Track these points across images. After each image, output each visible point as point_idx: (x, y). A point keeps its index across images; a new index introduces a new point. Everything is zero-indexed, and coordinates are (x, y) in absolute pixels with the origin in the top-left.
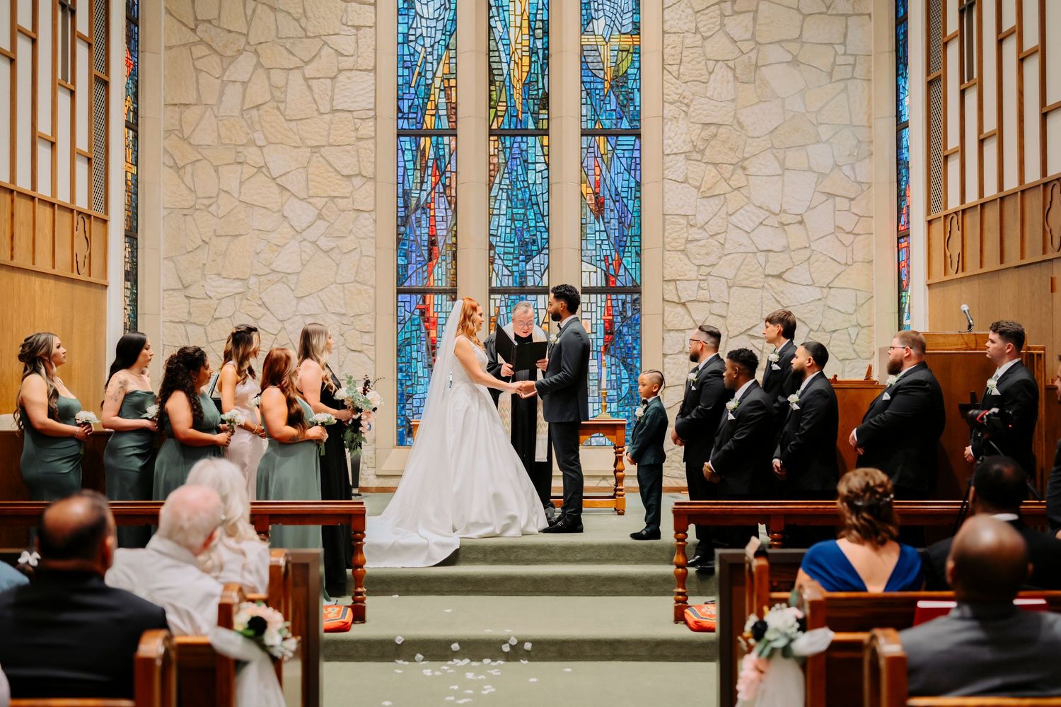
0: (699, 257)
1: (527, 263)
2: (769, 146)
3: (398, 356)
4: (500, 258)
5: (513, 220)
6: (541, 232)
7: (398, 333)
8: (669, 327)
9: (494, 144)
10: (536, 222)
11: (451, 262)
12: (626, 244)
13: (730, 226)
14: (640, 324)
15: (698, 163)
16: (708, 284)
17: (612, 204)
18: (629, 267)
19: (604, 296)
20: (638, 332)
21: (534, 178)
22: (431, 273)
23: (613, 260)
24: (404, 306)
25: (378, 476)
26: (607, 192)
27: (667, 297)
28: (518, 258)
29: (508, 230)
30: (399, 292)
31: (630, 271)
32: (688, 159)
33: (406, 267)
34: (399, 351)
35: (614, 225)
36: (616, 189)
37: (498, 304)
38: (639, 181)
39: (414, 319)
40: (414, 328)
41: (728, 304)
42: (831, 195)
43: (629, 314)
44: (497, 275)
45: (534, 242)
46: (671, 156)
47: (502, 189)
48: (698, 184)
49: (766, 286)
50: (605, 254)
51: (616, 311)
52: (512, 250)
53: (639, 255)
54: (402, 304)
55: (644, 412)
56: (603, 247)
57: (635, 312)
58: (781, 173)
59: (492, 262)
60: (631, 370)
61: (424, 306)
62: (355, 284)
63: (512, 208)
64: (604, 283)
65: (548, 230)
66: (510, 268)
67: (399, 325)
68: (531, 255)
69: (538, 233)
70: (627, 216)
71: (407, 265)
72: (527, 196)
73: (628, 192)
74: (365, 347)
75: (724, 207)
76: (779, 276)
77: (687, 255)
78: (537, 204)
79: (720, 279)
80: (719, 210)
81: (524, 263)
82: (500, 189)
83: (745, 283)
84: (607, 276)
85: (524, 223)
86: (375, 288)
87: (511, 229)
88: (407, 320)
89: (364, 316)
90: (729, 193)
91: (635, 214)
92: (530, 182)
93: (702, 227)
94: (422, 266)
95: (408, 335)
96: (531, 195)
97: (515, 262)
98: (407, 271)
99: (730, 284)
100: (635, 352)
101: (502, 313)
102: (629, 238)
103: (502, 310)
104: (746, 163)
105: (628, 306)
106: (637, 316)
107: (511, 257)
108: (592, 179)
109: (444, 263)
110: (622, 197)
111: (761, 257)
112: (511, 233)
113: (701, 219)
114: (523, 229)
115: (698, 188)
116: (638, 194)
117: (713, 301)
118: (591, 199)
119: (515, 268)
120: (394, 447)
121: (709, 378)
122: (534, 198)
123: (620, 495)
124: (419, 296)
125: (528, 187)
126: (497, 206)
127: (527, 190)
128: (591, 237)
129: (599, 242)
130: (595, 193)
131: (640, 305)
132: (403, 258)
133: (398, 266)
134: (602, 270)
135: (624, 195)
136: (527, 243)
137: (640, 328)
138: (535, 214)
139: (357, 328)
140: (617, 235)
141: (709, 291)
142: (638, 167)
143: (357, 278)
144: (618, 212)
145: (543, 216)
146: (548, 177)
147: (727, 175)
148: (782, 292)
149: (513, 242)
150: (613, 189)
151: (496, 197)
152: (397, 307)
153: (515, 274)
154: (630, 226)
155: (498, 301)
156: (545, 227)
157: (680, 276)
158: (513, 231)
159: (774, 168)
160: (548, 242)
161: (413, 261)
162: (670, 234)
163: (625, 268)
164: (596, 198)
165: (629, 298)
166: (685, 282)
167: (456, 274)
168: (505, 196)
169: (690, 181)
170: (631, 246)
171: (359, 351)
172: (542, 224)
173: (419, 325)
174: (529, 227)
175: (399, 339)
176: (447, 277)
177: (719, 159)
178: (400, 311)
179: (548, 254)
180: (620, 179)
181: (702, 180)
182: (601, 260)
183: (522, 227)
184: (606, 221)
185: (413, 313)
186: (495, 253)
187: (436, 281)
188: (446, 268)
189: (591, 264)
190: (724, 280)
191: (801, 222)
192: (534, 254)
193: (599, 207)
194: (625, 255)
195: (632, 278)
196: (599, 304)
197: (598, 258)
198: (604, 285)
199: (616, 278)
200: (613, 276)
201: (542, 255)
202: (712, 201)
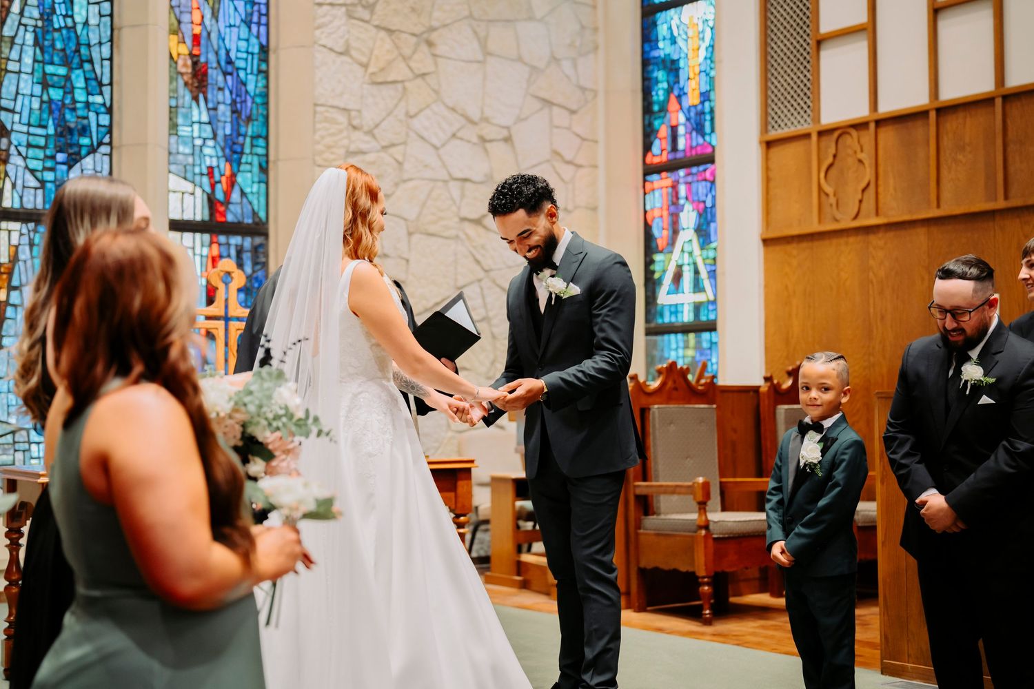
1: (70, 167)
2: (466, 13)
4: (20, 154)
5: (45, 84)
6: (98, 114)
10: (89, 94)
12: (243, 149)
13: (412, 134)
15: (366, 25)
17: (221, 78)
18: (247, 190)
19: (207, 237)
21: (84, 13)
23: (221, 176)
26: (212, 57)
28: (53, 157)
29: (36, 105)
31: (250, 197)
32: (350, 16)
35: (224, 114)
36: (228, 52)
37: (15, 241)
38: (264, 42)
41: (407, 261)
42: (548, 103)
44: (14, 186)
45: (84, 131)
46: (325, 8)
47: (25, 26)
48: (364, 60)
49: (462, 235)
50: (208, 164)
52: (42, 142)
53: (264, 170)
56: (207, 151)
57: (258, 267)
58: (480, 57)
59: (4, 160)
63: (43, 62)
64: (207, 212)
65: (110, 111)
66: (39, 175)
68: (79, 153)
69: (92, 116)
70: (245, 101)
72: (72, 46)
73: (246, 60)
75: (403, 104)
76: (480, 221)
78: (91, 61)
79: (396, 219)
80: (396, 106)
81: (64, 168)
82: (20, 24)
83: (432, 229)
84: (212, 202)
85: (65, 93)
87: (42, 102)
90: (410, 80)
91: (258, 100)
92: (79, 19)
93: (370, 133)
96: (78, 44)
97: (49, 164)
99: (411, 230)
101: (22, 257)
102: (248, 140)
103: (24, 253)
104: (434, 36)
105: (247, 255)
106: (261, 274)
107: (40, 154)
108: (188, 30)
110: (238, 69)
111: (455, 188)
112: (40, 109)
113: (369, 118)
114: (64, 105)
115: (365, 66)
116: (263, 67)
118: (185, 65)
119: (49, 176)
122: (84, 50)
125: (74, 27)
126: (14, 55)
127: (73, 35)
128: (184, 131)
129: (198, 142)
130: (191, 55)
131: (266, 255)
134: (204, 191)
135: (241, 64)
136: (70, 131)
138: (86, 80)
140: (228, 131)
142: (264, 20)
144: (231, 93)
145: (101, 84)
146: (111, 15)
147: (407, 51)
148: (483, 247)
149: (45, 127)
150: (223, 53)
151: (13, 38)
153: (49, 185)
154: (249, 119)
155: (15, 236)
156: (104, 105)
158: (45, 106)
159: (471, 49)
160: (110, 132)
162: (323, 137)
163: (243, 194)
164: (195, 64)
165: (248, 243)
168: (30, 38)
169: (353, 53)
170: (251, 153)
172: (99, 99)
174: (74, 101)
177: (395, 23)
179: (110, 155)
180: (235, 38)
181: (371, 53)
182: (202, 174)
183: (62, 101)
184: (210, 105)
186: (10, 143)
189: (185, 178)
190: (402, 222)
191: (508, 140)
192: (84, 152)
193: (199, 80)
194: (242, 167)
195: (253, 210)
196: (198, 251)
197: (197, 170)
198: (207, 218)
199: (227, 208)
200: (222, 204)
201: (98, 155)
202: (387, 91)
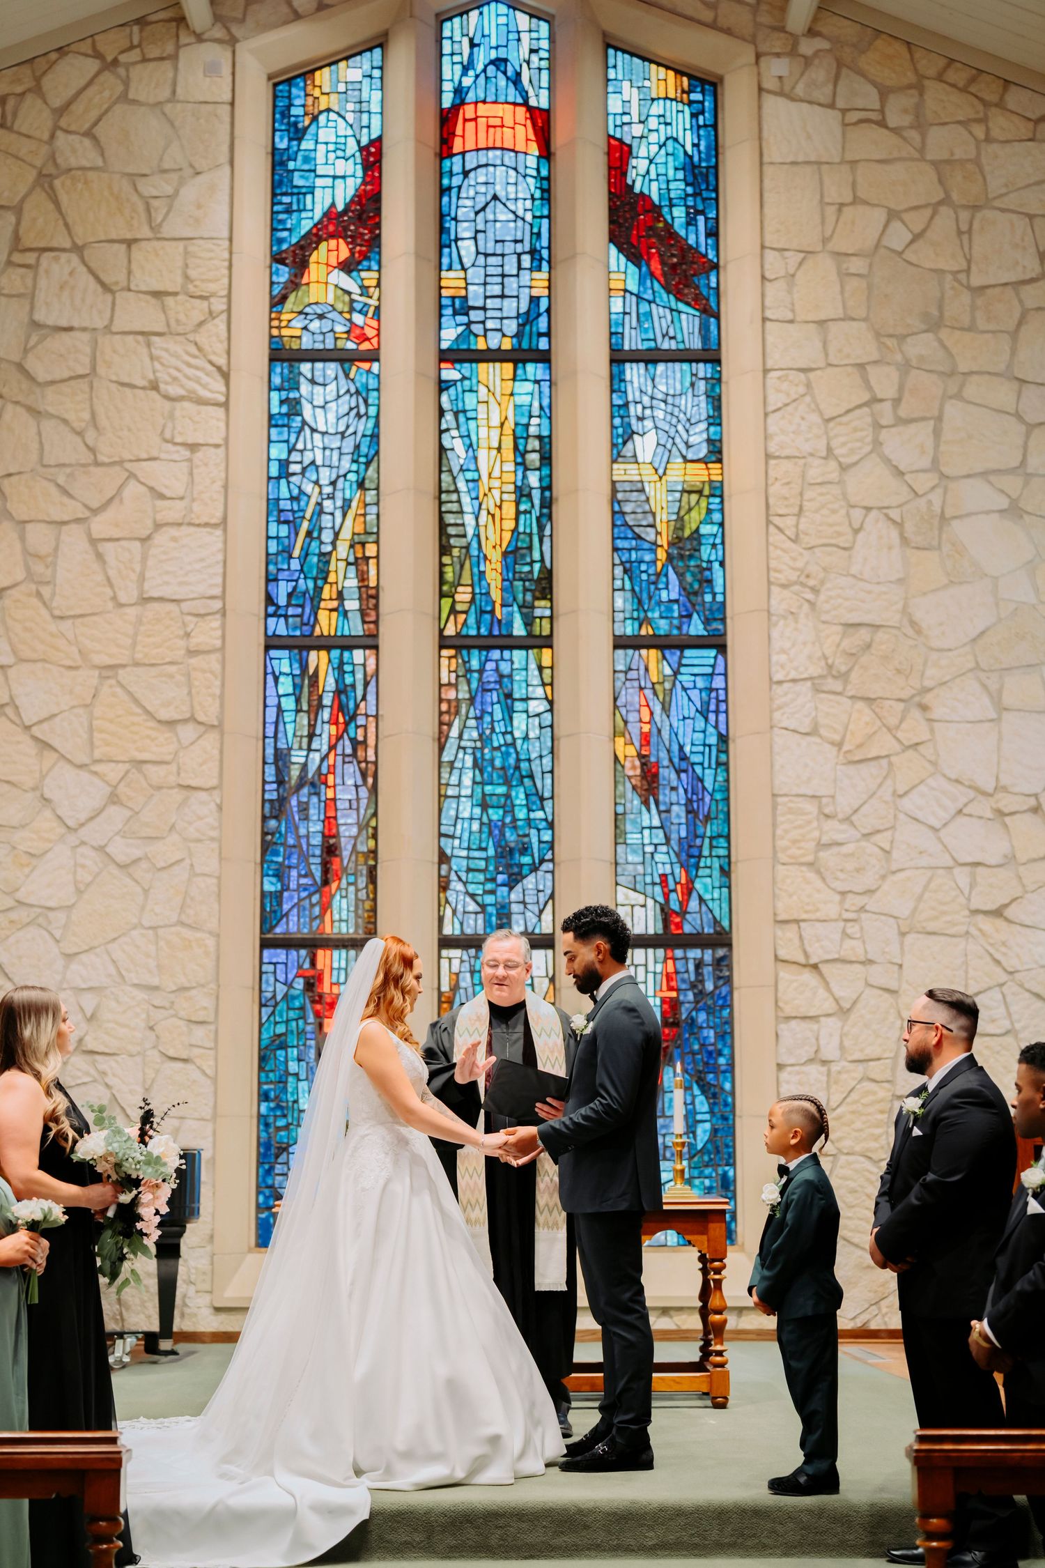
0: (840, 874)
1: (511, 888)
2: (972, 665)
3: (261, 1069)
4: (460, 879)
5: (484, 806)
6: (539, 830)
7: (261, 1025)
8: (788, 1010)
9: (448, 664)
10: (529, 810)
11: (367, 887)
12: (701, 852)
13: (901, 816)
14: (731, 1006)
15: (838, 698)
16: (862, 929)
17: (673, 776)
18: (707, 897)
19: (660, 952)
20: (726, 1023)
21: (524, 728)
22: (326, 907)
23: (676, 883)
24: (275, 972)
25: (218, 1310)
26: (663, 755)
27: (782, 954)
28: (493, 880)
29: (476, 826)
30: (265, 944)
31: (710, 904)
32: (817, 690)
33: (278, 896)
34: (262, 1059)
35: (678, 816)
36: (681, 748)
37: (455, 969)
38: (724, 732)
39: (294, 998)
40: (292, 1014)
41: (901, 966)
43: (709, 986)
44: (454, 912)
45: (525, 850)
46: (786, 685)
47: (464, 748)
48: (837, 738)
49: (973, 931)
50: (661, 872)
51: (683, 981)
52: (482, 864)
53: (726, 872)
54: (271, 968)
55: (782, 1193)
56: (658, 857)
57: (721, 982)
58: (994, 716)
59: (444, 886)
60: (715, 1096)
61: (312, 973)
62: (179, 928)
63: (483, 783)
64: (660, 925)
65: (551, 825)
66: (479, 899)
67: (264, 1009)
68: (520, 873)
69: (533, 832)
70: (703, 799)
71: (281, 892)
72: (512, 761)
73: (703, 753)
74: (196, 1051)
75: (889, 782)
76: (998, 913)
77: (818, 872)
78: (531, 776)
79: (883, 918)
80: (880, 785)
81: (505, 889)
82: (459, 747)
83: (931, 926)
84: (666, 913)
85: (505, 812)
86: (218, 936)
87: (482, 824)
88: (279, 998)
89: (193, 992)
90: (897, 754)
91: (718, 796)
92: (517, 734)
93: (847, 820)
94: (310, 896)
95: (281, 1029)
96: (518, 760)
97: (489, 886)
98: (280, 904)
99: (904, 929)
100: (722, 1061)
101: (463, 984)
102: (707, 841)
103: (464, 980)
104: (928, 699)
105: (707, 971)
106: (724, 990)
107: (481, 877)
108: (634, 729)
109: (352, 889)
110: (693, 764)
111: (962, 876)
112: (480, 831)
113: (844, 804)
114: (504, 825)
115: (839, 745)
116: (723, 757)
117: (871, 962)
118: (634, 768)
119: (489, 899)
120: (250, 1251)
121: (955, 1107)
122: (524, 765)
123: (717, 1365)
124: (303, 952)
125: (514, 744)
126: (454, 780)
127: (512, 750)
128: (633, 838)
129: (649, 849)
130: (640, 756)
131: (730, 967)
132: (274, 880)
133: (263, 894)
134: (656, 901)
135: (696, 759)
136: (511, 851)
137: (731, 1014)
138: (527, 796)
139: (182, 1014)
140: (683, 834)
141: (864, 942)
142: (723, 707)
143: (183, 918)
144: (686, 791)
145: (542, 799)
146: (552, 726)
147: (893, 721)
148: (1004, 944)
149: (485, 849)
150: (675, 748)
151: (452, 763)
152: (261, 973)
153: (490, 909)
154: (708, 818)
155: (456, 963)
156: (546, 820)
157: (806, 912)
158: (485, 829)
159: (982, 706)
160: (552, 848)
161: (293, 885)
162: (786, 831)
163: (701, 900)
164: (643, 764)
165: (708, 956)
166: (818, 925)
167: (374, 910)
168: (469, 761)
169: (823, 731)
170: (711, 856)
171: (185, 1061)
172: (540, 814)
173: (302, 1008)
174: (515, 820)
175: (265, 1036)
176: (357, 916)
177: (876, 690)
178: (267, 982)
179: (553, 872)
180: (689, 730)
181: (846, 728)
182: (654, 884)
183: (502, 821)
184: (662, 808)
185: (290, 986)
186: (450, 869)
187: (336, 924)
188: (357, 899)
189: (635, 890)
190: (892, 920)
191: (1037, 810)
192: (525, 870)
193: (649, 783)
194: (701, 872)
195: (714, 918)
196: (651, 968)
197: (648, 879)
198: (660, 931)
199: (684, 918)
200: (677, 914)
201: (540, 873)
202: (866, 770)
